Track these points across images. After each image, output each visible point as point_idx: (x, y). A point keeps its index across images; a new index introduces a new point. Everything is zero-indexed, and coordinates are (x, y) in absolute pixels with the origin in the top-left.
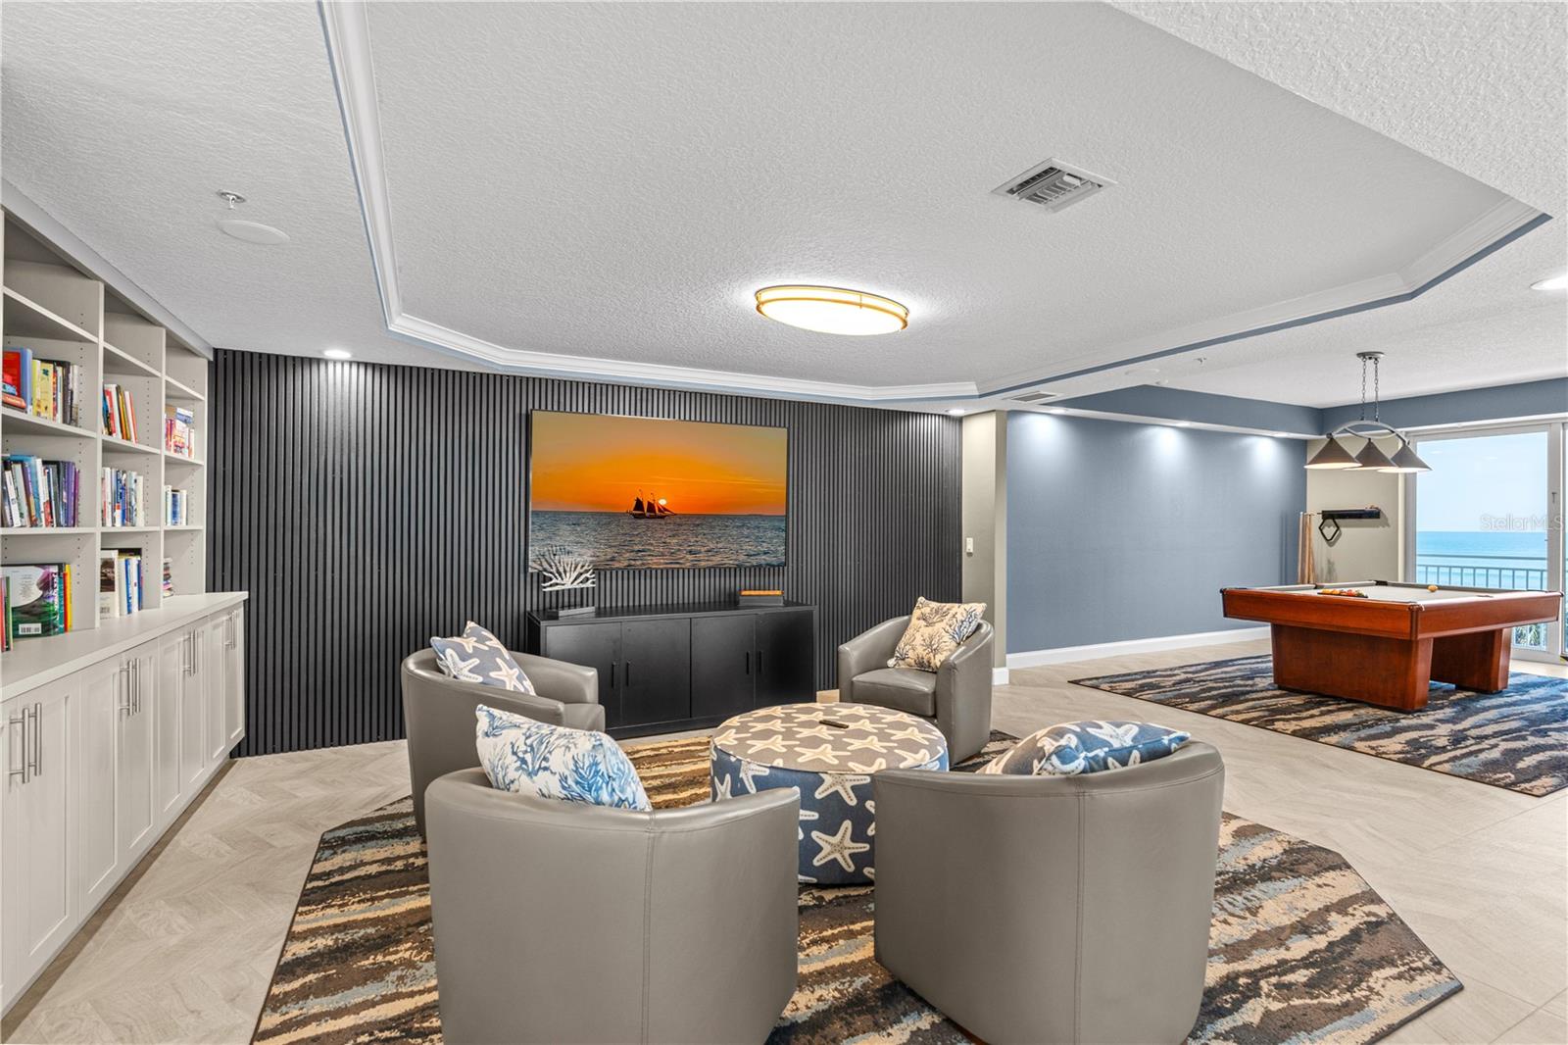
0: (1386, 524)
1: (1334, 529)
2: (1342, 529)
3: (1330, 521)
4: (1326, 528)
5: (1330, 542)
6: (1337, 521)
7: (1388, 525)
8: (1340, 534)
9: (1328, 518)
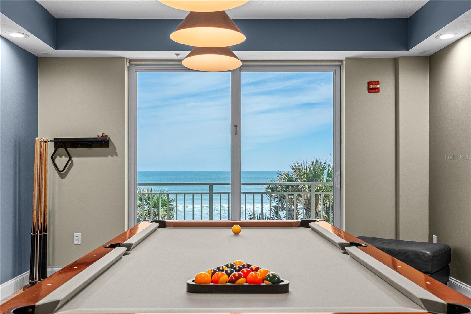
0: (114, 153)
1: (65, 159)
2: (74, 159)
3: (62, 150)
4: (58, 157)
5: (62, 173)
6: (68, 149)
7: (117, 155)
8: (72, 165)
9: (59, 147)
